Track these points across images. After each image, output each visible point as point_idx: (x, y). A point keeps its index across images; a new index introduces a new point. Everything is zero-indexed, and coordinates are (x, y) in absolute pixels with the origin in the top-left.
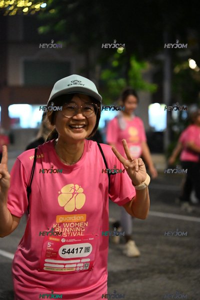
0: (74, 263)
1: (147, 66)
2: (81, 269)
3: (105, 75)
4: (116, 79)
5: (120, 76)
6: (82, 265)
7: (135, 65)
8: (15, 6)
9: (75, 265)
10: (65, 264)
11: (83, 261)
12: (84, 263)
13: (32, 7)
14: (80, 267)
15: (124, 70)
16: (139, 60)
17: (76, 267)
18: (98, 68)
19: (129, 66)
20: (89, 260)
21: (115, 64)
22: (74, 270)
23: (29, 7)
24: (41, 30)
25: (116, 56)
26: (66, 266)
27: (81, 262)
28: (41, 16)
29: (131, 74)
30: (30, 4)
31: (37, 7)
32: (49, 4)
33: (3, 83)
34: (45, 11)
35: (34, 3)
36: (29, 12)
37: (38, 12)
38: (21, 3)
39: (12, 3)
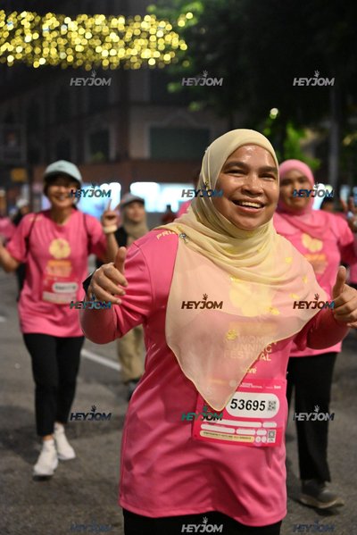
1: (310, 136)
7: (292, 133)
8: (139, 56)
13: (161, 59)
15: (278, 140)
16: (299, 127)
19: (284, 136)
21: (267, 132)
23: (156, 59)
24: (172, 87)
25: (268, 122)
28: (172, 71)
29: (286, 145)
30: (157, 54)
31: (167, 57)
32: (182, 55)
33: (123, 156)
34: (177, 64)
35: (163, 52)
36: (156, 64)
37: (167, 66)
38: (146, 54)
39: (133, 52)
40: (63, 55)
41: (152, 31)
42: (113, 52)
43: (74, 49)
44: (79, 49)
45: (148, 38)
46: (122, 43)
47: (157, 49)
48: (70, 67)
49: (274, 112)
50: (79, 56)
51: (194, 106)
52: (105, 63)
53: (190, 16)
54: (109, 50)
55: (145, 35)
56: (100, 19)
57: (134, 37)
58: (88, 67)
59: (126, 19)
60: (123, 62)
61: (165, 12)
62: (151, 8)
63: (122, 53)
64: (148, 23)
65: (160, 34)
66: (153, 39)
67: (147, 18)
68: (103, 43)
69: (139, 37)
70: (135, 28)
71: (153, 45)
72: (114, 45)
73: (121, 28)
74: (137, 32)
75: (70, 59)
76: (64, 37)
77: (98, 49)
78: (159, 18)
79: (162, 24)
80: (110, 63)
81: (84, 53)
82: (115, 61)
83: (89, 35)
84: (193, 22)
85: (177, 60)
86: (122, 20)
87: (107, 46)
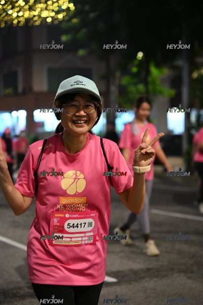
0: (79, 237)
2: (86, 242)
3: (125, 80)
4: (135, 84)
5: (140, 82)
6: (87, 238)
7: (154, 71)
8: (39, 16)
10: (71, 238)
11: (87, 234)
12: (88, 236)
13: (56, 17)
14: (85, 240)
15: (143, 76)
16: (158, 66)
17: (82, 240)
18: (118, 74)
19: (148, 72)
20: (92, 234)
21: (135, 70)
22: (80, 243)
23: (52, 17)
24: (64, 38)
25: (136, 62)
26: (73, 239)
27: (85, 236)
28: (64, 25)
29: (150, 79)
30: (53, 14)
31: (60, 16)
32: (71, 14)
33: (28, 90)
34: (67, 21)
35: (58, 12)
36: (52, 21)
37: (61, 22)
38: (45, 14)
39: (36, 13)
42: (21, 14)
45: (46, 3)
46: (27, 7)
47: (53, 11)
49: (140, 55)
51: (81, 52)
52: (15, 22)
54: (18, 12)
57: (36, 2)
60: (28, 20)
63: (27, 14)
66: (49, 3)
68: (13, 8)
69: (40, 2)
71: (51, 7)
72: (21, 9)
77: (10, 12)
80: (19, 22)
82: (22, 19)
85: (67, 18)
87: (17, 9)
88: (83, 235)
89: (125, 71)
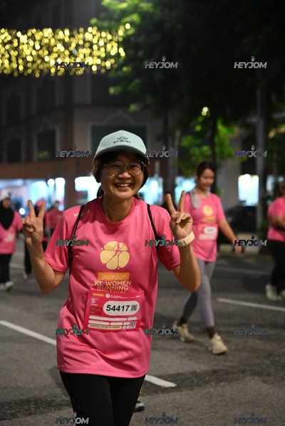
0: (120, 321)
2: (128, 328)
6: (129, 323)
9: (121, 324)
10: (110, 322)
11: (130, 319)
12: (130, 321)
13: (103, 64)
14: (126, 326)
17: (123, 326)
18: (178, 134)
20: (135, 318)
21: (198, 128)
22: (120, 328)
23: (98, 65)
24: (112, 90)
25: (200, 119)
26: (112, 324)
27: (127, 321)
28: (112, 75)
30: (99, 61)
31: (108, 64)
32: (121, 60)
34: (117, 70)
35: (105, 60)
36: (98, 71)
37: (108, 71)
38: (89, 61)
39: (78, 60)
40: (15, 66)
41: (95, 41)
42: (60, 61)
43: (24, 59)
44: (30, 59)
45: (91, 47)
46: (67, 53)
47: (99, 57)
48: (21, 75)
50: (29, 65)
51: (133, 107)
52: (53, 70)
53: (128, 26)
54: (56, 59)
55: (87, 45)
56: (48, 32)
57: (78, 46)
58: (37, 75)
59: (71, 31)
61: (106, 24)
62: (94, 21)
64: (91, 34)
65: (101, 43)
66: (95, 47)
67: (90, 29)
68: (50, 53)
69: (83, 46)
70: (79, 39)
71: (96, 53)
72: (60, 54)
73: (67, 39)
74: (81, 42)
75: (21, 68)
76: (16, 49)
77: (47, 59)
78: (100, 30)
79: (104, 34)
80: (57, 71)
81: (33, 62)
83: (38, 47)
84: (131, 32)
85: (116, 66)
86: (67, 32)
87: (55, 55)
88: (125, 319)
89: (187, 130)
